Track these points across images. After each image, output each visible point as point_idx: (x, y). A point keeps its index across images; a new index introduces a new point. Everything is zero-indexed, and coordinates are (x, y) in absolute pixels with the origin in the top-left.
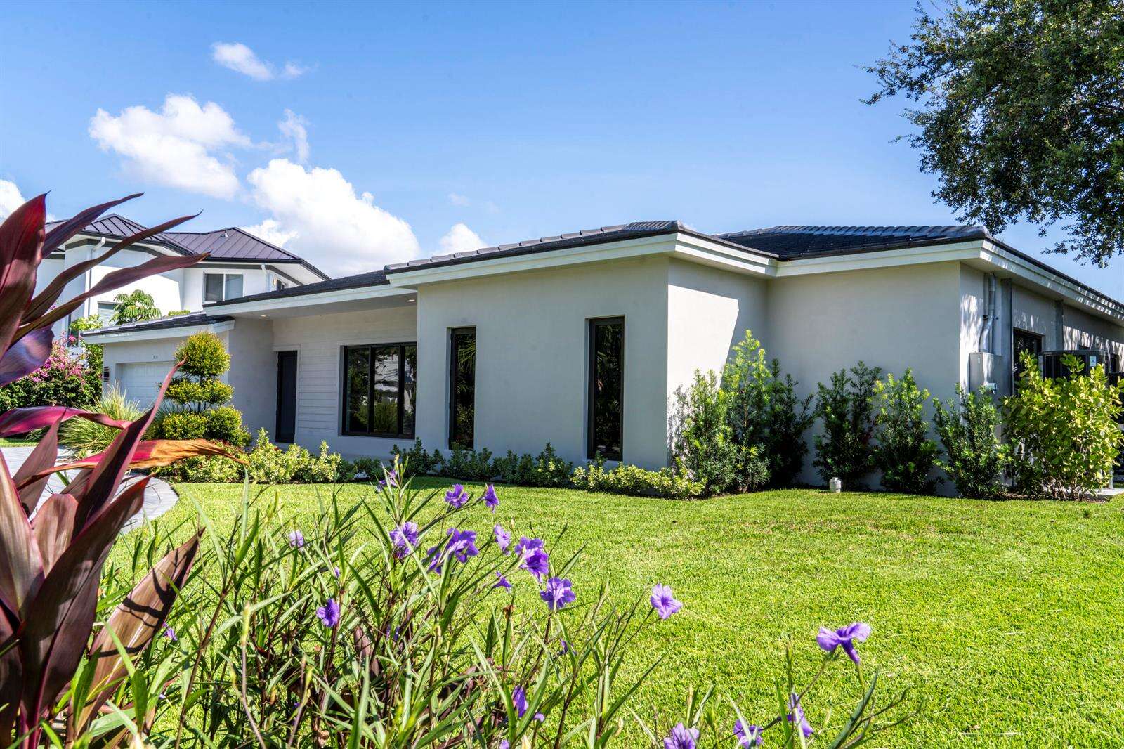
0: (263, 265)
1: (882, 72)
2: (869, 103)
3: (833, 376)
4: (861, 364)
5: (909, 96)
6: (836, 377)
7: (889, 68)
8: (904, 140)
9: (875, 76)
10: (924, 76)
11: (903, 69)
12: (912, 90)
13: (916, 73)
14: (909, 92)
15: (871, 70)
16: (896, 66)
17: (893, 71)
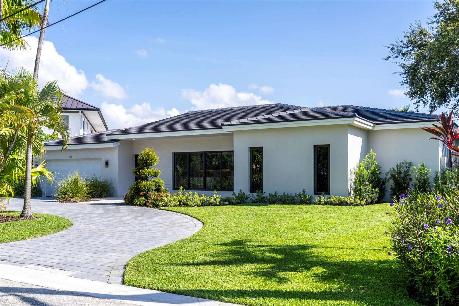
0: (80, 111)
1: (392, 49)
2: (386, 60)
3: (397, 165)
4: (405, 160)
5: (402, 58)
6: (398, 165)
7: (395, 47)
8: (397, 74)
9: (389, 50)
10: (407, 51)
11: (400, 48)
12: (404, 56)
13: (404, 50)
14: (403, 57)
15: (388, 48)
16: (398, 47)
17: (396, 48)
